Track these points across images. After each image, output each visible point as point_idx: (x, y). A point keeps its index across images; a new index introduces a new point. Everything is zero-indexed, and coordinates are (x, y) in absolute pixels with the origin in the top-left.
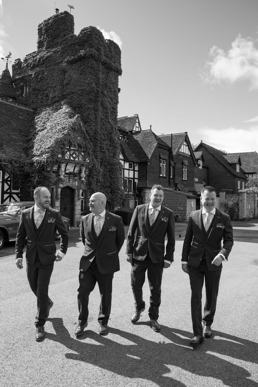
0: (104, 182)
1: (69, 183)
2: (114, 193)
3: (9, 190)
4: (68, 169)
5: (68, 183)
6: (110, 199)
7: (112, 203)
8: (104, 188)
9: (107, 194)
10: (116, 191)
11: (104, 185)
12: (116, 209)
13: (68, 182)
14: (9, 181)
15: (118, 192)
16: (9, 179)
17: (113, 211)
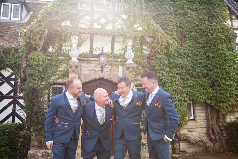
0: (192, 67)
1: (102, 72)
2: (219, 86)
3: (13, 93)
4: (97, 48)
5: (100, 72)
6: (211, 100)
7: (218, 106)
8: (195, 78)
9: (204, 89)
10: (223, 81)
11: (194, 73)
12: (230, 118)
13: (99, 70)
14: (12, 80)
15: (228, 83)
16: (13, 77)
17: (224, 123)
